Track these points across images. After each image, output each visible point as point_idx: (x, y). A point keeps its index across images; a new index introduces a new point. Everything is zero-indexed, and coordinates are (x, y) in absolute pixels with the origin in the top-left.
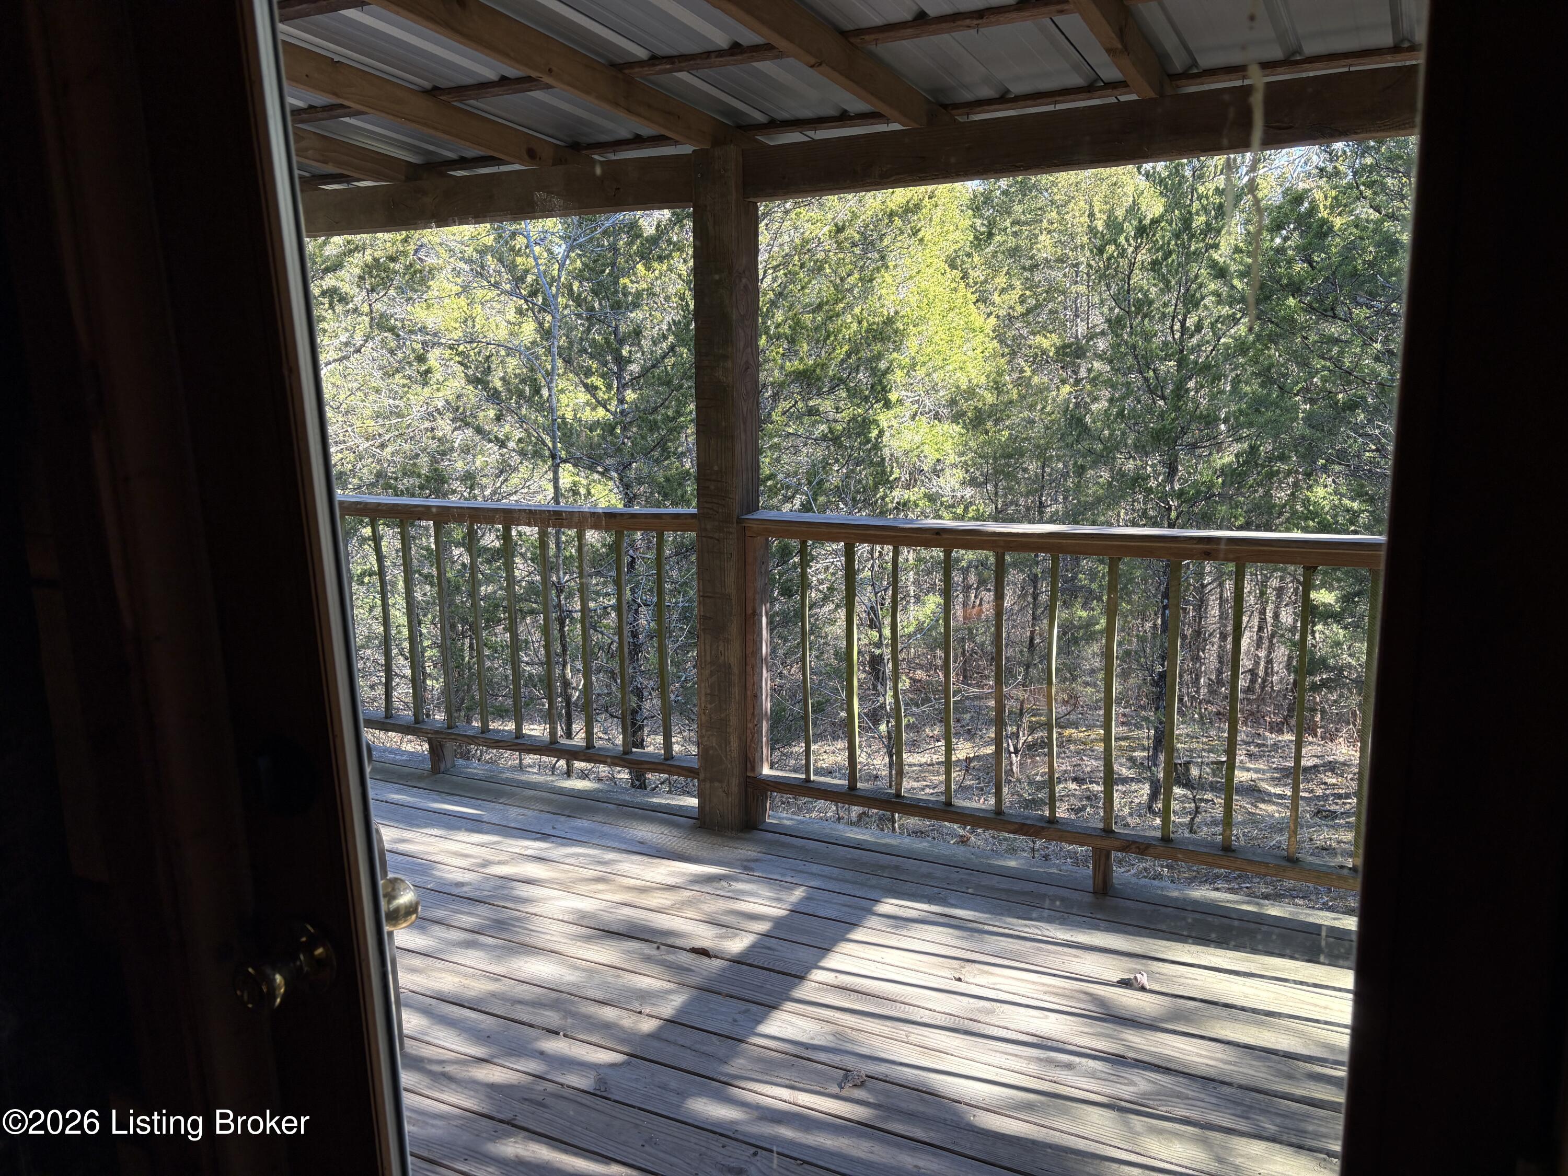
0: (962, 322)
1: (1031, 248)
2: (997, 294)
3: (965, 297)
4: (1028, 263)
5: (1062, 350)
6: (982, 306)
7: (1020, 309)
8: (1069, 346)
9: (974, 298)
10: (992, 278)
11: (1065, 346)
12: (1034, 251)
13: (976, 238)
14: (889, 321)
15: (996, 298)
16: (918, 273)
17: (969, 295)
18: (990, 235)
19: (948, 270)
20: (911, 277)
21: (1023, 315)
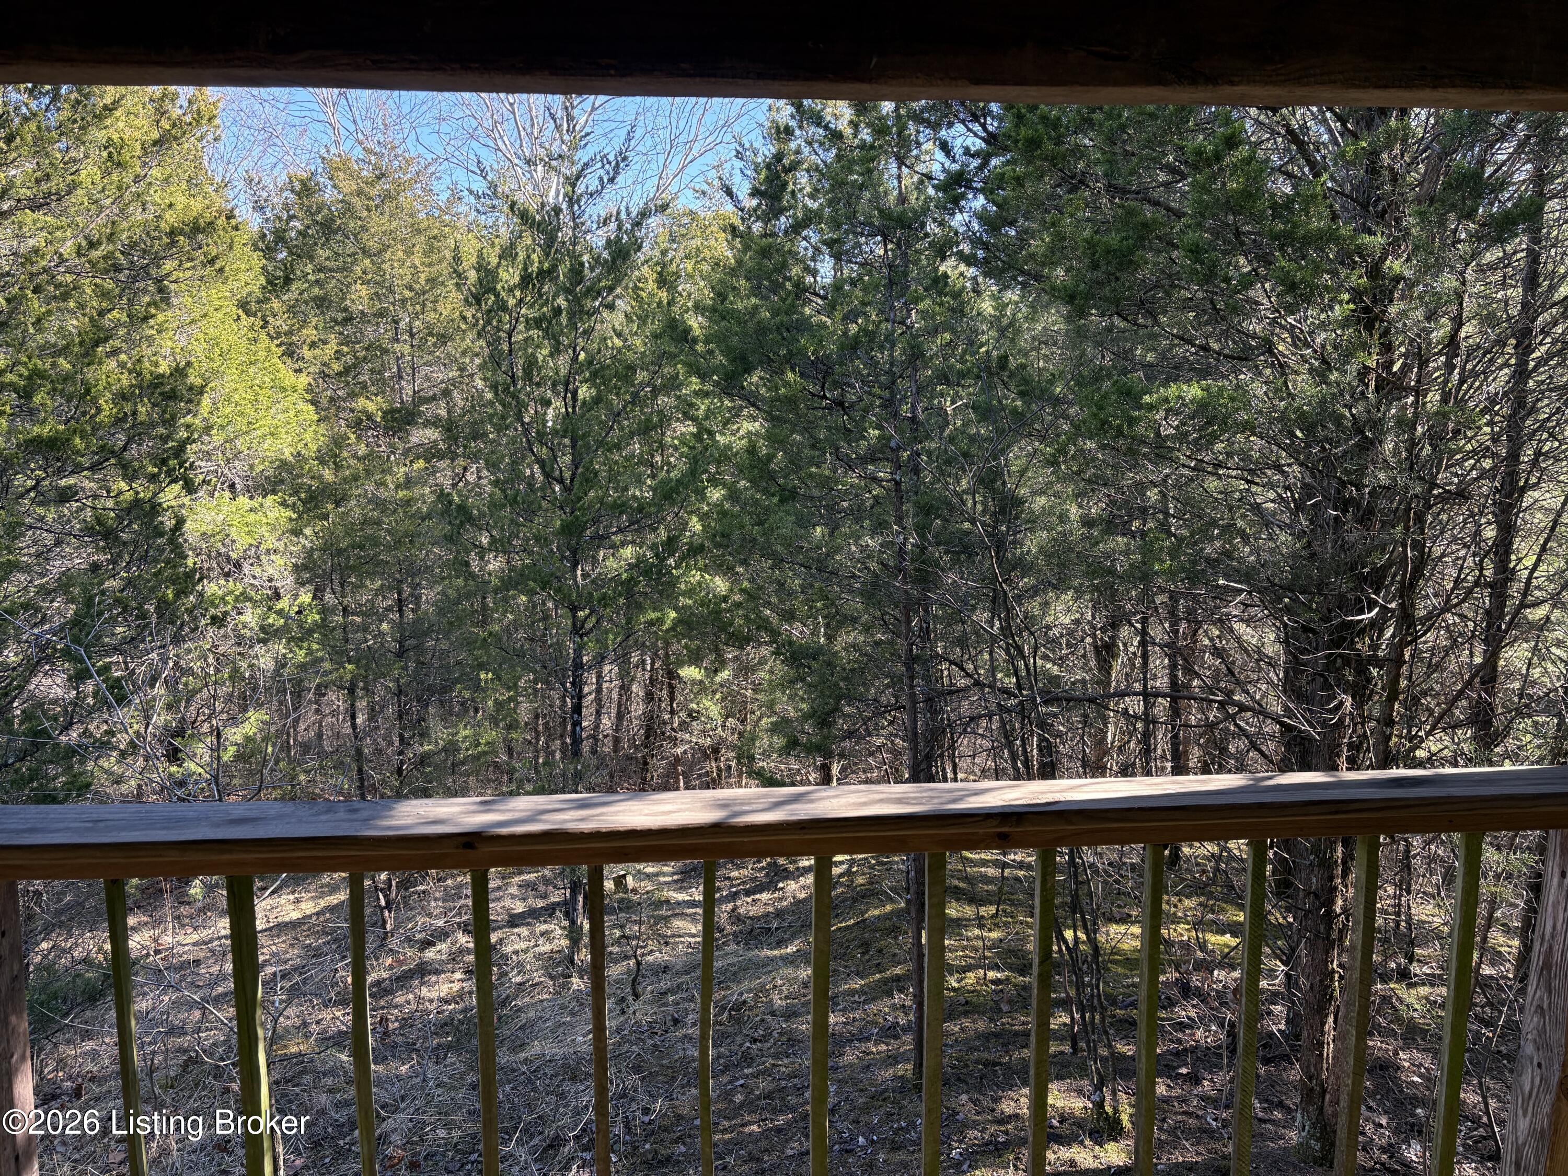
0: (267, 379)
1: (344, 299)
2: (306, 348)
3: (269, 350)
4: (340, 316)
5: (389, 414)
6: (289, 361)
7: (337, 367)
8: (398, 411)
9: (280, 351)
10: (299, 330)
11: (392, 411)
12: (348, 302)
13: (269, 282)
14: (179, 372)
15: (306, 352)
16: (205, 315)
17: (273, 348)
18: (288, 281)
19: (243, 316)
20: (193, 321)
21: (340, 374)
